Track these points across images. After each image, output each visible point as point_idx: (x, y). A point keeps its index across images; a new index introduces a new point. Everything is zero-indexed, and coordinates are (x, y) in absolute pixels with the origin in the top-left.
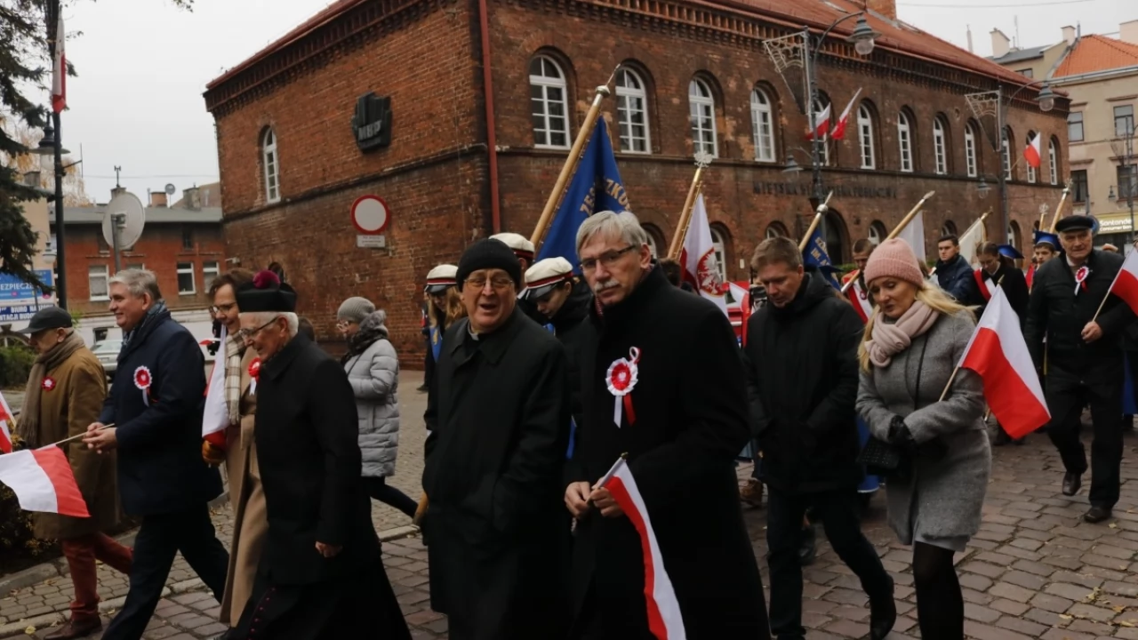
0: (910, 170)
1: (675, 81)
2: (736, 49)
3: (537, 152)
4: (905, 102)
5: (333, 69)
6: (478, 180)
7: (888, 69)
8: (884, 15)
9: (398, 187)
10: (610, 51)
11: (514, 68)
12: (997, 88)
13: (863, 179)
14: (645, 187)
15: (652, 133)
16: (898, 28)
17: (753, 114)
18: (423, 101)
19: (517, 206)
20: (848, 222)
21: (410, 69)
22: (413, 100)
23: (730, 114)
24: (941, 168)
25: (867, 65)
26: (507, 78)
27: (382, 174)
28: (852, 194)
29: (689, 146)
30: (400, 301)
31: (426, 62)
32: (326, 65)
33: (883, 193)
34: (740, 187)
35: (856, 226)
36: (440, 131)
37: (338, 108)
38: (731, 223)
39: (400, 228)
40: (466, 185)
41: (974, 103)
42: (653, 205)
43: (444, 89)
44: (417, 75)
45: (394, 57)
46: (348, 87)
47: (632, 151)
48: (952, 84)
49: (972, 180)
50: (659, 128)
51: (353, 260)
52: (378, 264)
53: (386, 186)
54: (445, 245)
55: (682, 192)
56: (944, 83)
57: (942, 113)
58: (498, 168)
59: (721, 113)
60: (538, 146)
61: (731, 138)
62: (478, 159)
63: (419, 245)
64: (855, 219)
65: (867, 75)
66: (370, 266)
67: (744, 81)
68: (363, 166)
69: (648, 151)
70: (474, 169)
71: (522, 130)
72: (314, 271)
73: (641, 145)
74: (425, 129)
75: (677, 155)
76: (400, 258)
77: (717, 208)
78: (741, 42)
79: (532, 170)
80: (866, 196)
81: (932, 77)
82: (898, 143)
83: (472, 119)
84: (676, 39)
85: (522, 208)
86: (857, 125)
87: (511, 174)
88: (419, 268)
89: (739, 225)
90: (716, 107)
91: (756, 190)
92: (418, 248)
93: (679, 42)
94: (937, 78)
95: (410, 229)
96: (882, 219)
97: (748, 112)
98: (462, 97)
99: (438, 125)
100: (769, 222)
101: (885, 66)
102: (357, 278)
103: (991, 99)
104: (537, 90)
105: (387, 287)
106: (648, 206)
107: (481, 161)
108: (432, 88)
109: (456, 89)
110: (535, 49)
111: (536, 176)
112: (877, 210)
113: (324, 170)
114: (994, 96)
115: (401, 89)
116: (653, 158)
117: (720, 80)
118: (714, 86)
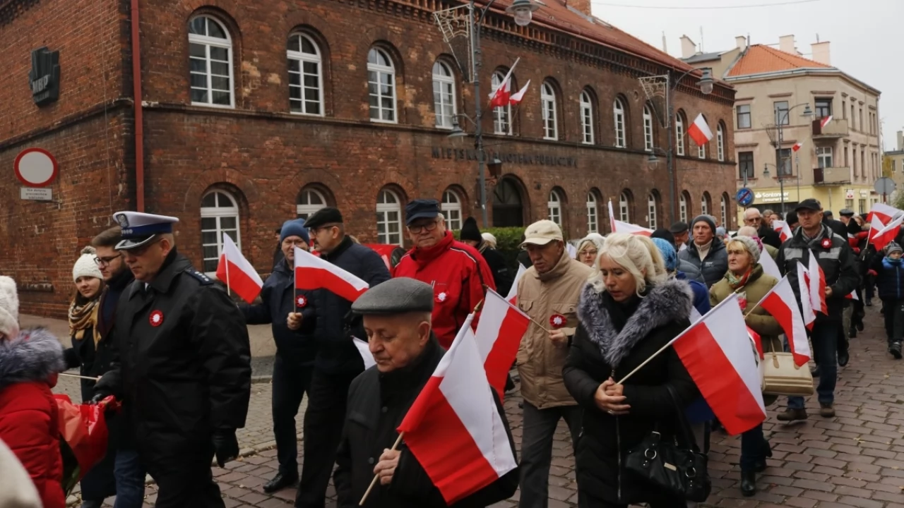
0: (592, 143)
1: (352, 49)
2: (419, 23)
3: (191, 109)
4: (588, 83)
5: (19, 23)
6: (123, 134)
7: (571, 52)
8: (581, 10)
9: (65, 141)
10: (281, 16)
11: (169, 24)
12: (665, 73)
13: (545, 149)
14: (314, 147)
15: (326, 97)
16: (592, 22)
17: (435, 85)
18: (82, 56)
19: (167, 162)
20: (529, 187)
21: (74, 23)
22: (76, 54)
23: (411, 83)
24: (621, 142)
25: (551, 47)
26: (161, 34)
27: (51, 128)
28: (534, 161)
29: (364, 110)
30: (67, 254)
31: (85, 16)
32: (13, 20)
33: (565, 162)
34: (419, 152)
35: (537, 191)
36: (95, 85)
37: (21, 62)
38: (407, 184)
39: (66, 181)
40: (113, 140)
41: (646, 85)
42: (323, 165)
43: (98, 43)
44: (79, 29)
45: (62, 11)
46: (29, 42)
47: (304, 112)
48: (632, 70)
49: (649, 154)
50: (333, 92)
51: (33, 212)
52: (51, 217)
53: (56, 140)
54: (98, 200)
55: (355, 154)
56: (624, 68)
57: (623, 95)
58: (144, 123)
59: (401, 82)
60: (194, 103)
61: (410, 105)
62: (123, 114)
63: (80, 199)
64: (535, 185)
65: (552, 56)
66: (45, 218)
67: (427, 53)
68: (40, 120)
69: (322, 113)
70: (120, 124)
71: (176, 87)
72: (6, 221)
73: (313, 108)
74: (85, 83)
75: (351, 119)
76: (66, 211)
77: (393, 170)
78: (424, 17)
79: (186, 127)
80: (547, 164)
81: (613, 62)
82: (579, 118)
83: (119, 73)
84: (354, 9)
85: (173, 165)
86: (540, 100)
87: (161, 130)
88: (80, 222)
89: (416, 187)
90: (397, 75)
91: (435, 155)
92: (80, 202)
93: (358, 12)
94: (618, 63)
95: (73, 183)
96: (562, 185)
97: (430, 82)
98: (112, 51)
99: (93, 79)
100: (447, 185)
101: (569, 49)
102: (36, 230)
103: (661, 82)
104: (200, 49)
105: (57, 239)
106: (318, 166)
107: (125, 116)
108: (90, 42)
109: (107, 43)
110: (194, 8)
111: (191, 133)
112: (558, 177)
113: (12, 123)
114: (664, 80)
115: (67, 44)
116: (324, 120)
117: (400, 50)
118: (395, 56)
